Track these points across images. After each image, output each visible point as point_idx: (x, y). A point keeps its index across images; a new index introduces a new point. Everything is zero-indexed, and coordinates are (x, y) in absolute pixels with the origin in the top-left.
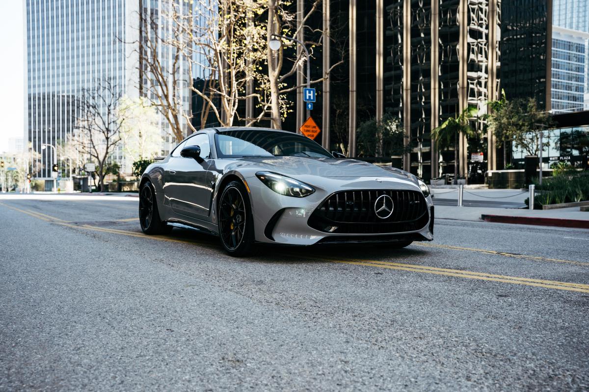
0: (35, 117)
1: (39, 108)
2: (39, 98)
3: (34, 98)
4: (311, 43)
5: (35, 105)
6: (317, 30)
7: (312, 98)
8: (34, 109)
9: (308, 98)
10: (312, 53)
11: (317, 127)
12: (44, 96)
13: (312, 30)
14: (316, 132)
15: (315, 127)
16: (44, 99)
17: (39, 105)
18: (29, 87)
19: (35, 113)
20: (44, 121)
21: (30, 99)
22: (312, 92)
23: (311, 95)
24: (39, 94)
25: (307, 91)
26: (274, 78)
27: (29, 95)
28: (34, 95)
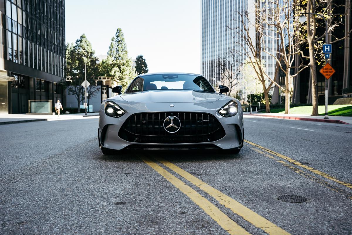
0: (205, 73)
1: (208, 68)
2: (208, 64)
3: (205, 63)
4: (338, 14)
5: (205, 67)
6: (341, 5)
7: (329, 51)
8: (205, 69)
9: (326, 51)
10: (341, 21)
11: (333, 69)
12: (210, 62)
13: (337, 6)
14: (332, 72)
15: (331, 69)
16: (210, 64)
17: (208, 67)
18: (203, 58)
19: (205, 71)
20: (210, 75)
21: (203, 64)
22: (329, 47)
23: (329, 48)
24: (208, 61)
25: (326, 47)
26: (311, 40)
27: (203, 62)
28: (205, 62)
